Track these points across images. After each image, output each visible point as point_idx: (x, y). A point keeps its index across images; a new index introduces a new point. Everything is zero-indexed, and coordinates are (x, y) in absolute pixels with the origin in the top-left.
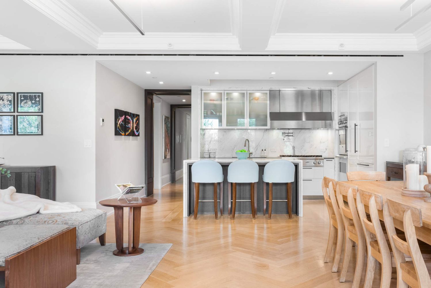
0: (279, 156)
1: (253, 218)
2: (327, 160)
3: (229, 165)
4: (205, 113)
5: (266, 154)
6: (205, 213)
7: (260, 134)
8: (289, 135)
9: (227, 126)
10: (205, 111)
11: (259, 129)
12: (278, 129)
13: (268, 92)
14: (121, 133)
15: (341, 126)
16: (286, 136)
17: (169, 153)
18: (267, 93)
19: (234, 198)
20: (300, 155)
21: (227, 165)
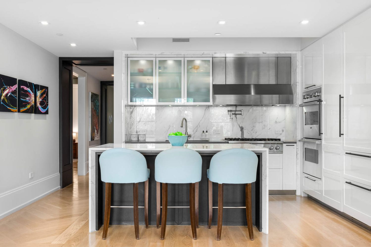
0: (224, 139)
1: (193, 237)
2: (287, 145)
3: (157, 155)
4: (132, 85)
5: (207, 137)
6: (123, 223)
7: (199, 112)
8: (237, 113)
9: (159, 101)
10: (132, 83)
11: (200, 106)
12: (223, 106)
13: (211, 59)
14: (9, 108)
15: (306, 100)
16: (233, 114)
17: (98, 134)
18: (209, 61)
19: (164, 203)
20: (250, 137)
21: (154, 154)
